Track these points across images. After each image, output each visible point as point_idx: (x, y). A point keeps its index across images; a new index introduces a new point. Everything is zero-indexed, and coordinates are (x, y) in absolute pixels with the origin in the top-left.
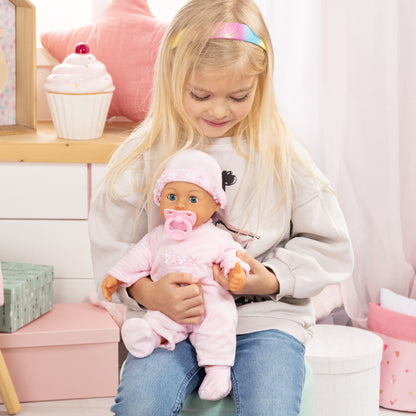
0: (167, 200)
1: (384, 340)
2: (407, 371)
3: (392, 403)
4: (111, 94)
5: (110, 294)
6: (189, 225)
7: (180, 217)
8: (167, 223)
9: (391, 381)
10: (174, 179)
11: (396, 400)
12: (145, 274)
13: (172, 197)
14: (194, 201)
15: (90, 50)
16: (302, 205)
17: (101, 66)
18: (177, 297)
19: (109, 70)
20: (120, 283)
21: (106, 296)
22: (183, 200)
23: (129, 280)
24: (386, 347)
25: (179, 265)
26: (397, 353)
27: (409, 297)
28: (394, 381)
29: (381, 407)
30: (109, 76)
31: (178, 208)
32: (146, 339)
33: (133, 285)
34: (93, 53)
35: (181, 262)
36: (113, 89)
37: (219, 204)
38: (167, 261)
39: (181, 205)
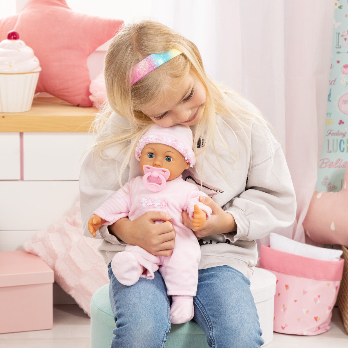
0: (147, 157)
1: (277, 276)
2: (295, 301)
3: (283, 328)
4: (38, 74)
5: (95, 230)
6: (164, 180)
7: (156, 173)
8: (145, 177)
9: (282, 310)
10: (154, 141)
11: (286, 325)
12: (124, 215)
13: (151, 155)
14: (169, 160)
15: (20, 37)
16: (258, 165)
17: (29, 51)
18: (154, 232)
19: (36, 54)
20: (103, 221)
21: (92, 231)
22: (160, 159)
23: (111, 219)
24: (277, 281)
25: (154, 207)
26: (287, 286)
27: (293, 238)
28: (285, 309)
29: (274, 332)
30: (36, 59)
31: (155, 165)
32: (133, 269)
33: (114, 224)
34: (22, 39)
35: (156, 206)
36: (40, 69)
37: (189, 164)
38: (144, 204)
39: (158, 163)
